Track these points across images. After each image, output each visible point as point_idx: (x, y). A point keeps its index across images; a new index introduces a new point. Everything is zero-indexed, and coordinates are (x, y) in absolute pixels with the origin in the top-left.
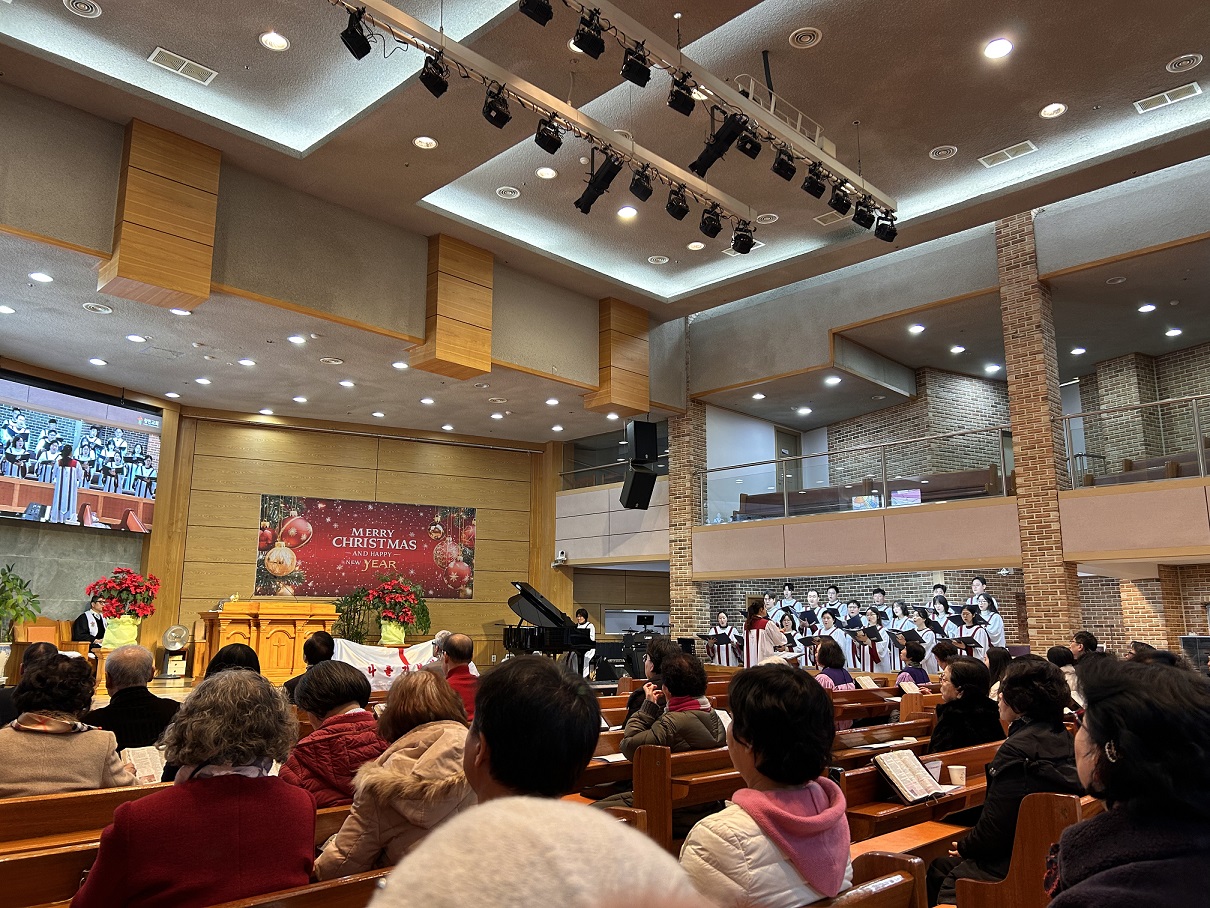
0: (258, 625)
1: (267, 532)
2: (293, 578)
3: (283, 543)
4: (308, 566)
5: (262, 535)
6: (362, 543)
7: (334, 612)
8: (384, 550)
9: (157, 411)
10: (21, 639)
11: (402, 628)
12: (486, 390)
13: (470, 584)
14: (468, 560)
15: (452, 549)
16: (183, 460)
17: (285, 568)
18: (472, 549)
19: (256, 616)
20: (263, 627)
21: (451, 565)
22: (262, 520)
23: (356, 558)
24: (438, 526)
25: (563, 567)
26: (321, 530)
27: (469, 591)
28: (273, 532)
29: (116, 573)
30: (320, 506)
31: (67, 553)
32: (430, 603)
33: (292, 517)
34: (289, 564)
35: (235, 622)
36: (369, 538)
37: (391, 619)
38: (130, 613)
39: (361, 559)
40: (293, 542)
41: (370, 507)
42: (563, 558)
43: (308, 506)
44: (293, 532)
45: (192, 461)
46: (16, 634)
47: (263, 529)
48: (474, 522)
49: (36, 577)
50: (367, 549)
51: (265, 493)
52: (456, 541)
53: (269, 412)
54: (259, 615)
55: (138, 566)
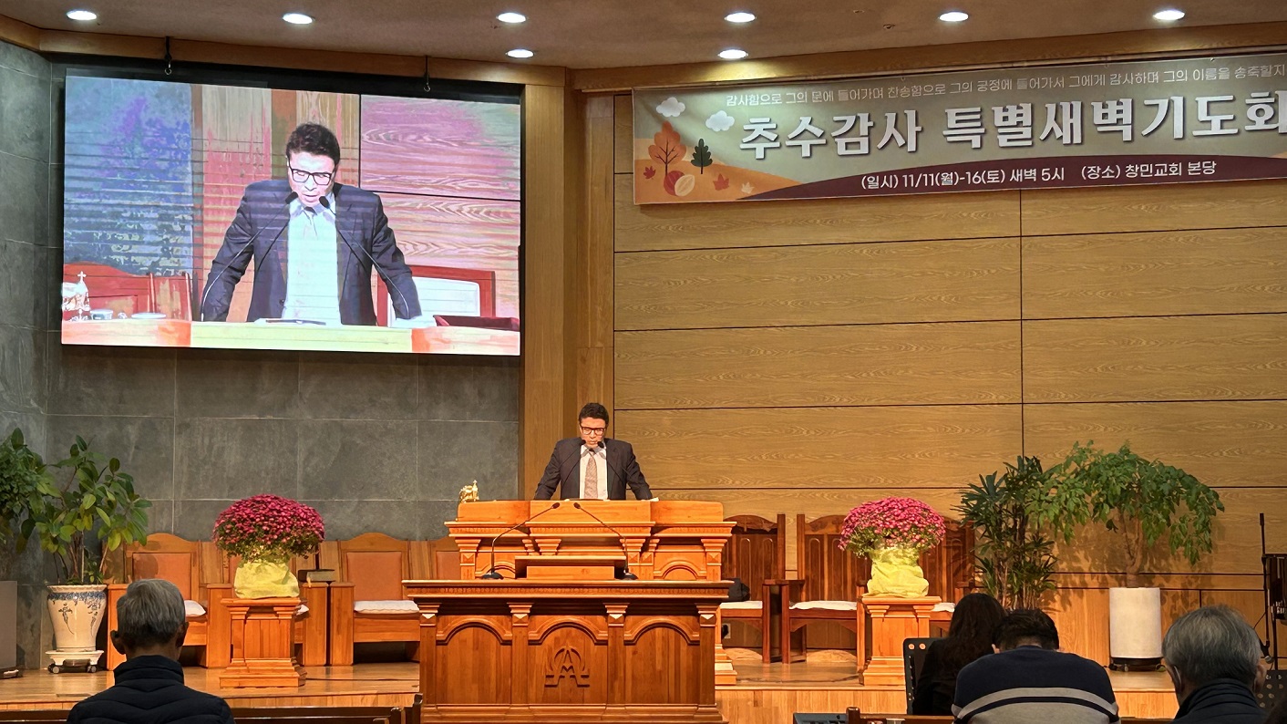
9: (513, 92)
16: (595, 189)
45: (612, 190)
54: (531, 529)
55: (514, 424)
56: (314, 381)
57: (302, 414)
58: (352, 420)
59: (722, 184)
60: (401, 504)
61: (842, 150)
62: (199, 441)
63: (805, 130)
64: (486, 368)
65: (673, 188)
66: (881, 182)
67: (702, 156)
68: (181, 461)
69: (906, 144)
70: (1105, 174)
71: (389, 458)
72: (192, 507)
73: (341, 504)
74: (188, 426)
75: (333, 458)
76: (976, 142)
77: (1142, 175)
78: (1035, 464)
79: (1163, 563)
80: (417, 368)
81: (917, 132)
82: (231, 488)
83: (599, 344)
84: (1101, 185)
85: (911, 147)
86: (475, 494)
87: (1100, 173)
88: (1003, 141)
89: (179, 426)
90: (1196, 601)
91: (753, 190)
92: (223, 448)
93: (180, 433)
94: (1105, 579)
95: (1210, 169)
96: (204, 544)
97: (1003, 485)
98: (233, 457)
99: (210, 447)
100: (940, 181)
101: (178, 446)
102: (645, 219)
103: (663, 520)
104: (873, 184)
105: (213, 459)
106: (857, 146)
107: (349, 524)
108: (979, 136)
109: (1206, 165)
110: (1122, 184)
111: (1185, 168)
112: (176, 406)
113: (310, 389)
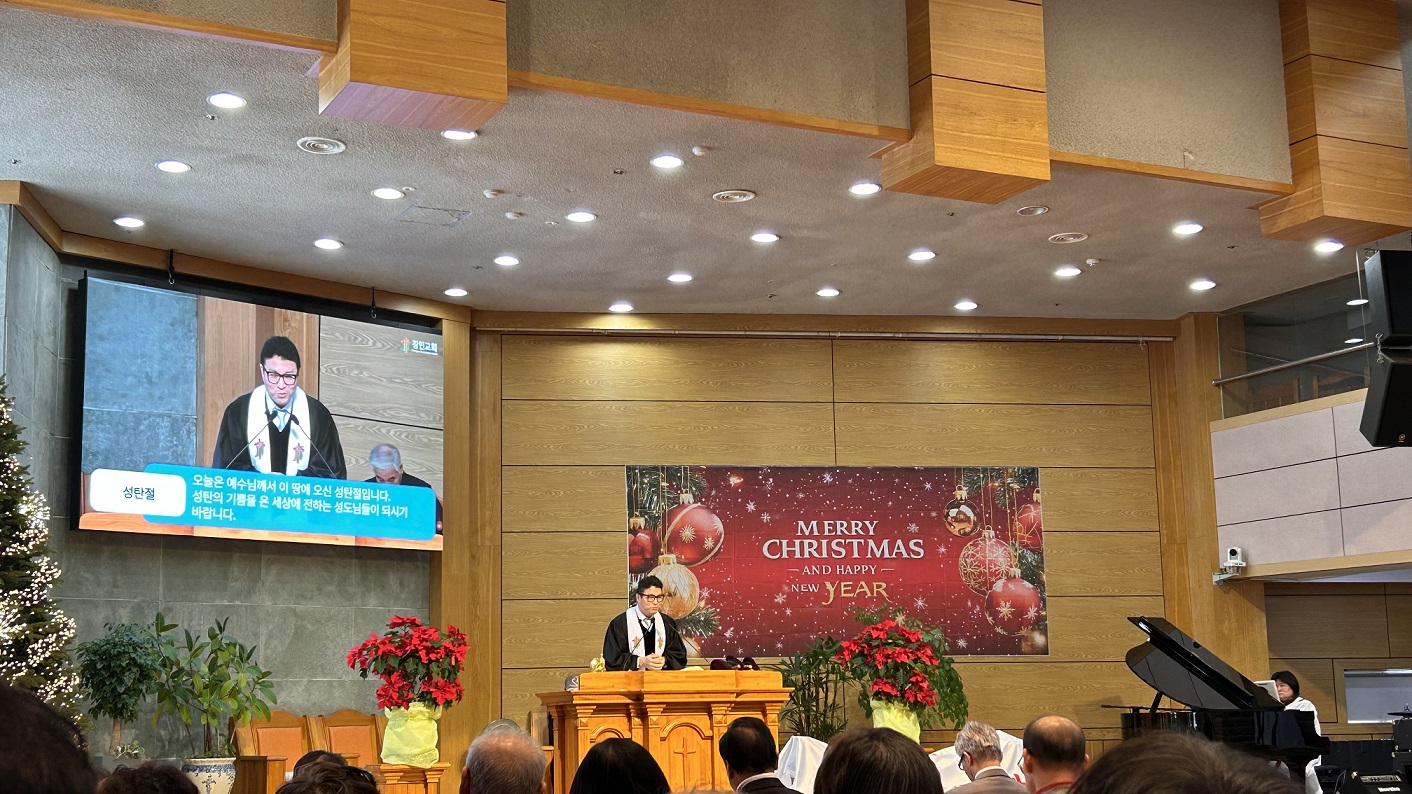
0: (643, 715)
1: (643, 537)
2: (696, 622)
3: (673, 557)
4: (722, 598)
5: (633, 544)
6: (819, 550)
7: (779, 685)
8: (862, 560)
9: (431, 325)
10: (249, 751)
11: (913, 716)
12: (1042, 219)
13: (1040, 624)
14: (1032, 574)
15: (996, 555)
16: (484, 412)
17: (680, 605)
18: (1037, 550)
19: (638, 697)
20: (653, 718)
21: (998, 586)
22: (631, 515)
23: (808, 579)
24: (964, 508)
25: (1240, 584)
26: (741, 529)
27: (1039, 639)
28: (652, 535)
29: (394, 625)
30: (734, 480)
31: (308, 595)
32: (963, 666)
33: (683, 506)
34: (686, 595)
35: (602, 709)
36: (830, 539)
37: (889, 698)
38: (422, 697)
39: (819, 580)
40: (690, 554)
41: (828, 478)
42: (1238, 561)
43: (712, 482)
44: (688, 534)
45: (499, 412)
46: (241, 742)
47: (633, 531)
48: (1036, 496)
49: (263, 639)
50: (829, 561)
51: (631, 463)
52: (1003, 536)
53: (627, 307)
54: (645, 696)
55: (426, 611)
56: (274, 570)
57: (265, 601)
58: (302, 607)
60: (342, 684)
64: (406, 563)
74: (171, 610)
75: (288, 641)
80: (354, 561)
83: (488, 543)
89: (164, 610)
107: (300, 701)
112: (161, 592)
113: (270, 578)
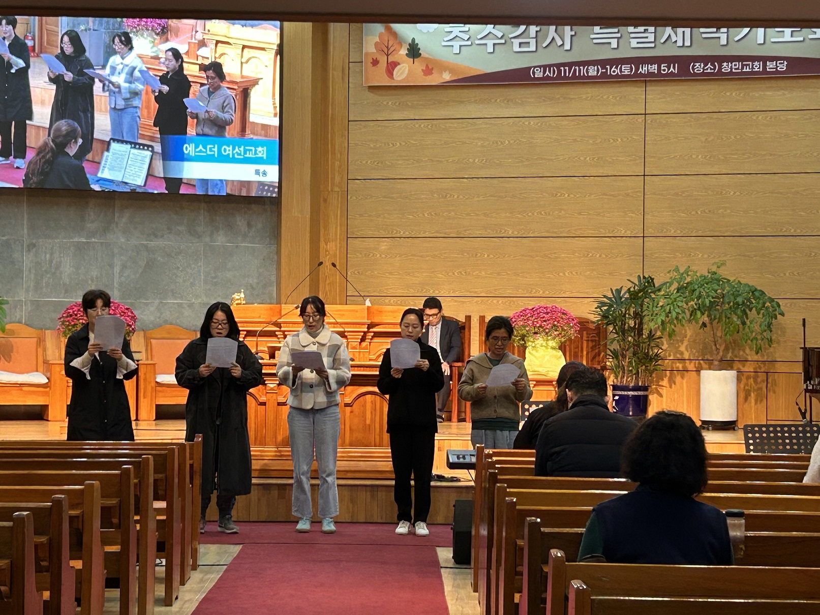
31: (160, 233)
45: (347, 74)
54: (282, 325)
55: (274, 248)
56: (127, 214)
57: (118, 238)
58: (152, 244)
59: (428, 71)
60: (191, 306)
61: (516, 48)
62: (43, 258)
63: (490, 33)
64: (253, 206)
65: (392, 75)
66: (544, 72)
67: (414, 51)
68: (30, 271)
69: (563, 45)
70: (707, 69)
71: (182, 271)
72: (37, 305)
73: (147, 304)
74: (34, 245)
75: (140, 271)
76: (614, 44)
77: (734, 71)
78: (650, 281)
79: (741, 353)
80: (203, 205)
81: (572, 36)
82: (66, 292)
83: (337, 189)
84: (705, 77)
85: (567, 47)
86: (242, 299)
87: (704, 70)
88: (634, 44)
89: (28, 246)
90: (763, 381)
91: (451, 77)
92: (60, 262)
93: (29, 251)
94: (700, 364)
95: (782, 67)
96: (47, 331)
97: (627, 296)
98: (67, 268)
99: (51, 261)
100: (587, 72)
101: (27, 260)
102: (372, 97)
103: (376, 320)
104: (539, 74)
105: (53, 270)
106: (528, 45)
107: (152, 318)
108: (616, 40)
109: (780, 63)
110: (719, 77)
111: (765, 66)
112: (26, 231)
113: (124, 220)
